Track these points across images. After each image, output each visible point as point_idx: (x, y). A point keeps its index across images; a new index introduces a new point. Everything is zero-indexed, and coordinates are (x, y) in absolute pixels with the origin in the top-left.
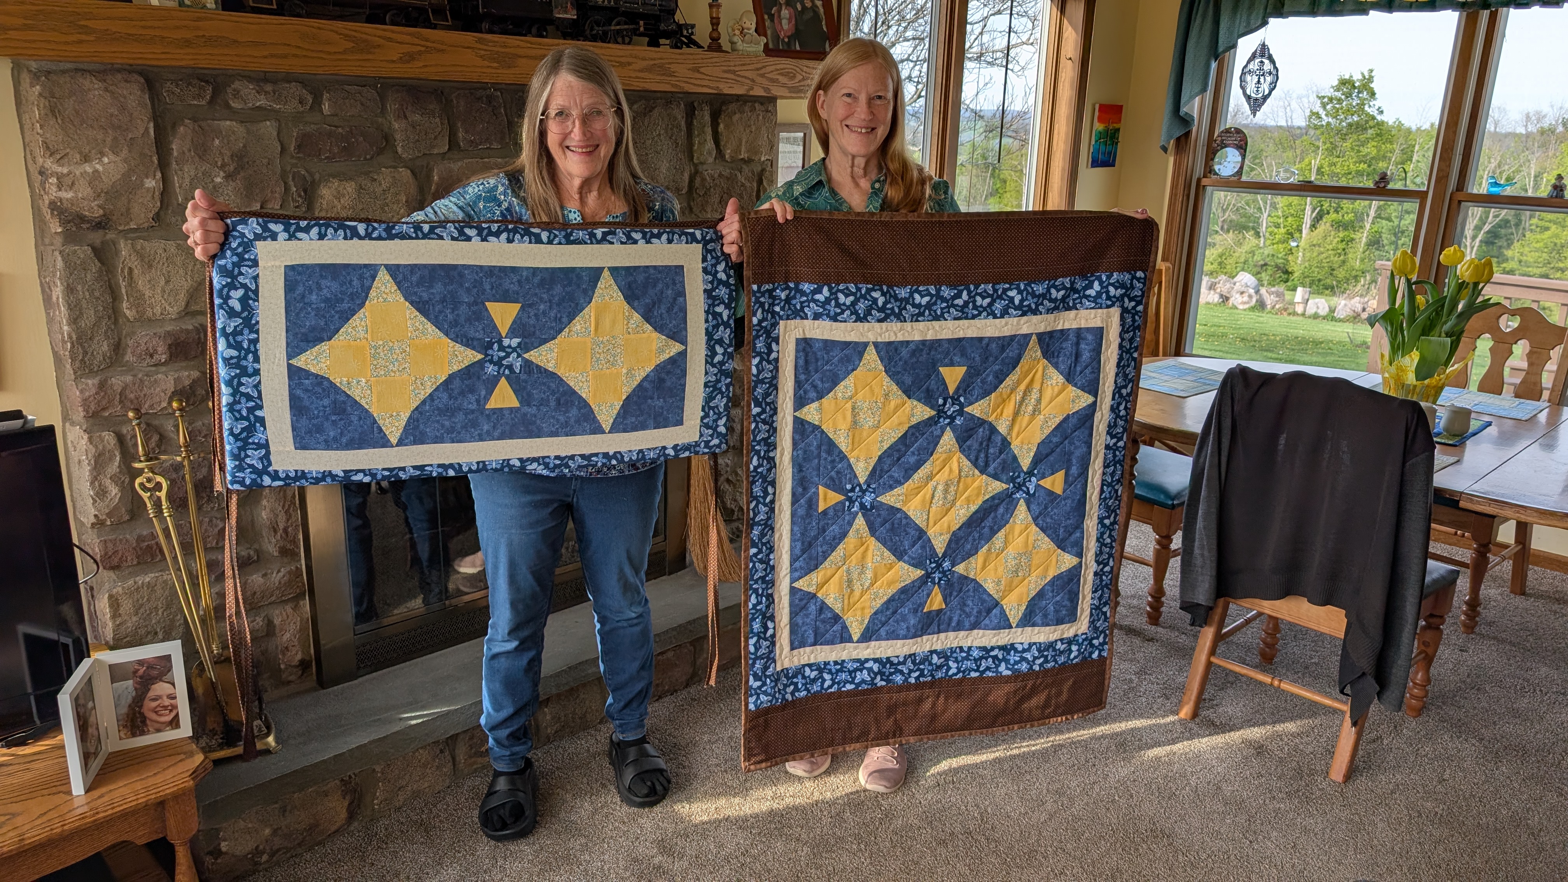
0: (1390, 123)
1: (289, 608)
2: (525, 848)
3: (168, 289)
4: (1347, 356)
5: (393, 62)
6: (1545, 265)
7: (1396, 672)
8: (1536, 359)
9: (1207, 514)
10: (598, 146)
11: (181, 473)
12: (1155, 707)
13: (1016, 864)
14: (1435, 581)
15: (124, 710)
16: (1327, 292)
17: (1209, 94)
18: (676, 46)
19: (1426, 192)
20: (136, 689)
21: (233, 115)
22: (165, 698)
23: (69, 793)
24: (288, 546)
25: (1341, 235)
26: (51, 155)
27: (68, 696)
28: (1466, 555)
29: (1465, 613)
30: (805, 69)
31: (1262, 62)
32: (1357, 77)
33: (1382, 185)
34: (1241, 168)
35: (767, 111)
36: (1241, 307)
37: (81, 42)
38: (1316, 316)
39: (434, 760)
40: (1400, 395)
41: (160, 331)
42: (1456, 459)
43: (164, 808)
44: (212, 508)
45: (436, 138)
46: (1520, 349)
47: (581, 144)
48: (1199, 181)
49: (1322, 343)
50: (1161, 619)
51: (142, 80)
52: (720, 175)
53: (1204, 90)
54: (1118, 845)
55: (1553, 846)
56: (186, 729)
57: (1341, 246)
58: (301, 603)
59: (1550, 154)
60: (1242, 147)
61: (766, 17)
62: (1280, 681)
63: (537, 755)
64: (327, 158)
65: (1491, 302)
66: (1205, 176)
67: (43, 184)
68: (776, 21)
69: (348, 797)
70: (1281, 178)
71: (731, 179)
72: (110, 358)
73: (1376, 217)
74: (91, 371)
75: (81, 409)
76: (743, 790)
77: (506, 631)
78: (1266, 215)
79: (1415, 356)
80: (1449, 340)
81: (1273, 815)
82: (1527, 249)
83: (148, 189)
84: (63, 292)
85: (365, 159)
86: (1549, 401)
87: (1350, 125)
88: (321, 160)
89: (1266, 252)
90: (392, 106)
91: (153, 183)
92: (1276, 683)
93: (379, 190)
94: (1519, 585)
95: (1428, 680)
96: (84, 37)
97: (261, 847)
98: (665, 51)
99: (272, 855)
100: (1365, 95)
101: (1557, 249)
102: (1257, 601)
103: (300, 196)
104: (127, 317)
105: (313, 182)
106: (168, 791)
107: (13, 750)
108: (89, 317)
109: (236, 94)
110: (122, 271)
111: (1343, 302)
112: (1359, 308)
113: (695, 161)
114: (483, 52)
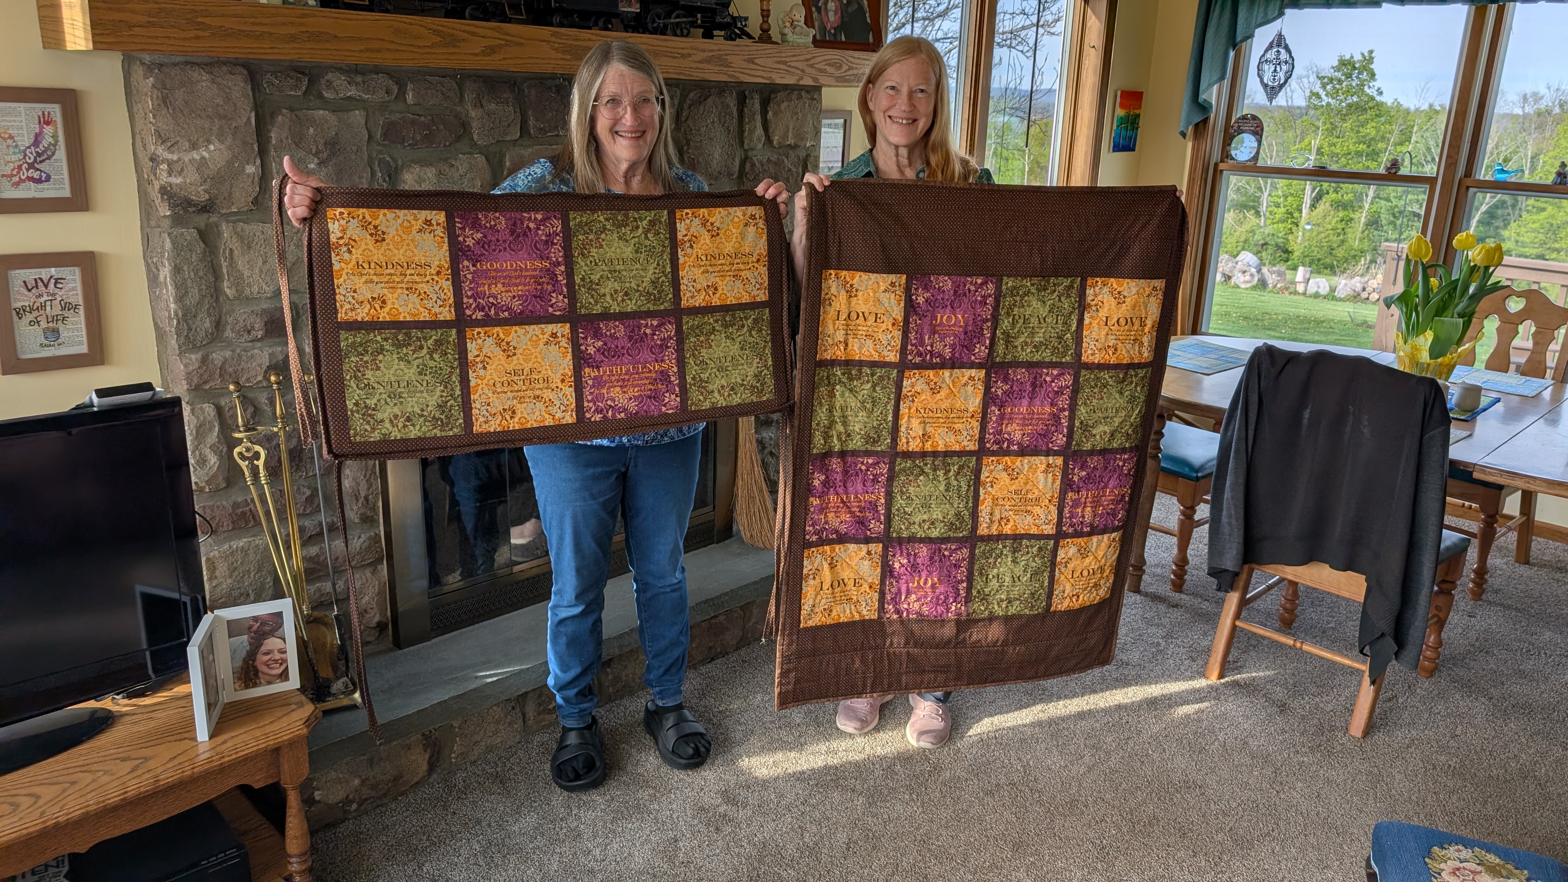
0: (1389, 104)
1: (368, 573)
2: (596, 797)
3: (265, 269)
4: (1348, 335)
5: (476, 55)
6: (1541, 246)
7: (1414, 633)
8: (1542, 339)
9: (1234, 484)
10: (644, 132)
11: (274, 443)
12: (1182, 668)
13: (1058, 812)
14: (1448, 549)
15: (239, 663)
16: (1326, 271)
17: (1226, 83)
18: (730, 38)
19: (1436, 178)
20: (250, 644)
21: (326, 104)
22: (276, 652)
23: (194, 739)
24: (369, 514)
25: (1341, 214)
26: (162, 143)
27: (197, 648)
28: (1474, 527)
29: (1473, 581)
30: (851, 59)
31: (1278, 51)
32: (1358, 57)
33: (1393, 171)
34: (1258, 153)
35: (813, 99)
36: (1243, 286)
37: (197, 38)
38: (1316, 296)
39: (506, 716)
40: (1414, 372)
41: (258, 308)
42: (1468, 433)
43: (278, 754)
44: (300, 477)
45: (509, 125)
46: (1527, 328)
47: (631, 129)
48: (1216, 165)
49: (1323, 322)
50: (1185, 587)
51: (245, 72)
52: (769, 160)
53: (1222, 78)
54: (1154, 795)
55: (1559, 794)
56: (294, 682)
57: (1340, 226)
58: (379, 567)
59: (1547, 136)
60: (1258, 133)
61: (814, 9)
62: (1302, 643)
63: (600, 713)
64: (409, 145)
65: (1501, 284)
66: (1222, 161)
67: (154, 170)
68: (823, 14)
69: (429, 751)
70: (1296, 164)
71: (778, 164)
72: (212, 334)
73: (1374, 198)
74: (195, 347)
75: (184, 382)
76: (799, 745)
77: (573, 597)
78: (1266, 194)
79: (1429, 335)
80: (1461, 320)
81: (1297, 767)
82: (1523, 229)
83: (249, 175)
84: (170, 272)
85: (445, 146)
86: (1553, 379)
87: (1350, 106)
88: (405, 147)
89: (1267, 232)
90: (469, 96)
91: (253, 169)
92: (1298, 645)
93: (456, 176)
94: (1523, 555)
95: (1440, 643)
96: (201, 33)
97: (351, 797)
98: (719, 43)
99: (360, 804)
100: (1365, 76)
101: (1553, 230)
102: (1280, 567)
103: (384, 181)
104: (227, 296)
105: (396, 168)
106: (285, 738)
107: (134, 701)
108: (194, 295)
109: (329, 84)
110: (224, 253)
111: (1344, 282)
112: (1359, 287)
113: (746, 147)
114: (557, 45)
